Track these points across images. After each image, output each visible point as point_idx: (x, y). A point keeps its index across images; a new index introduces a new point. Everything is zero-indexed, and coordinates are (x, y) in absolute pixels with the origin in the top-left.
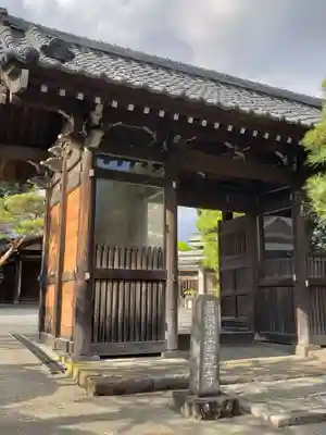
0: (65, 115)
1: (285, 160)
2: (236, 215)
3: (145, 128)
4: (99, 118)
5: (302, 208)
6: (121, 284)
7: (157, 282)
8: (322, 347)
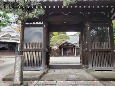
1: (83, 14)
5: (89, 27)
6: (30, 52)
7: (40, 51)
8: (96, 70)
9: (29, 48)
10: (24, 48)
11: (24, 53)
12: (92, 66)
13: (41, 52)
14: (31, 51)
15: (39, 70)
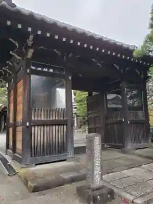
0: (13, 41)
1: (118, 68)
2: (94, 93)
3: (55, 50)
4: (31, 43)
5: (126, 89)
7: (63, 125)
9: (42, 119)
10: (33, 119)
11: (33, 128)
13: (65, 127)
15: (65, 160)
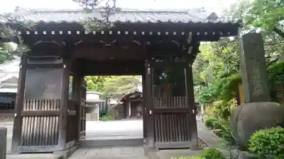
5: (149, 69)
6: (36, 118)
7: (56, 116)
8: (160, 149)
9: (34, 110)
10: (25, 110)
11: (24, 119)
12: (155, 141)
13: (57, 118)
14: (38, 116)
15: (52, 153)
